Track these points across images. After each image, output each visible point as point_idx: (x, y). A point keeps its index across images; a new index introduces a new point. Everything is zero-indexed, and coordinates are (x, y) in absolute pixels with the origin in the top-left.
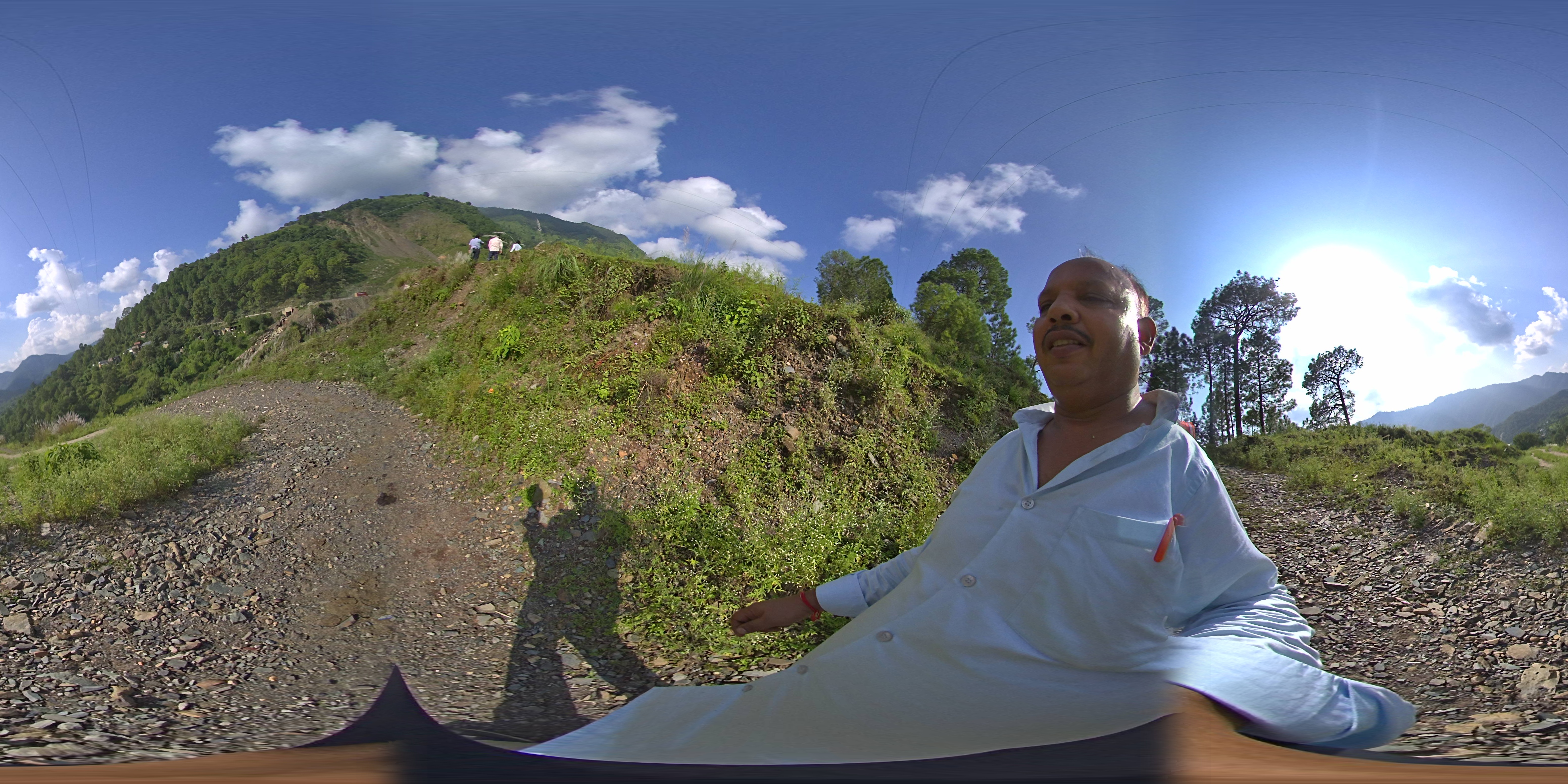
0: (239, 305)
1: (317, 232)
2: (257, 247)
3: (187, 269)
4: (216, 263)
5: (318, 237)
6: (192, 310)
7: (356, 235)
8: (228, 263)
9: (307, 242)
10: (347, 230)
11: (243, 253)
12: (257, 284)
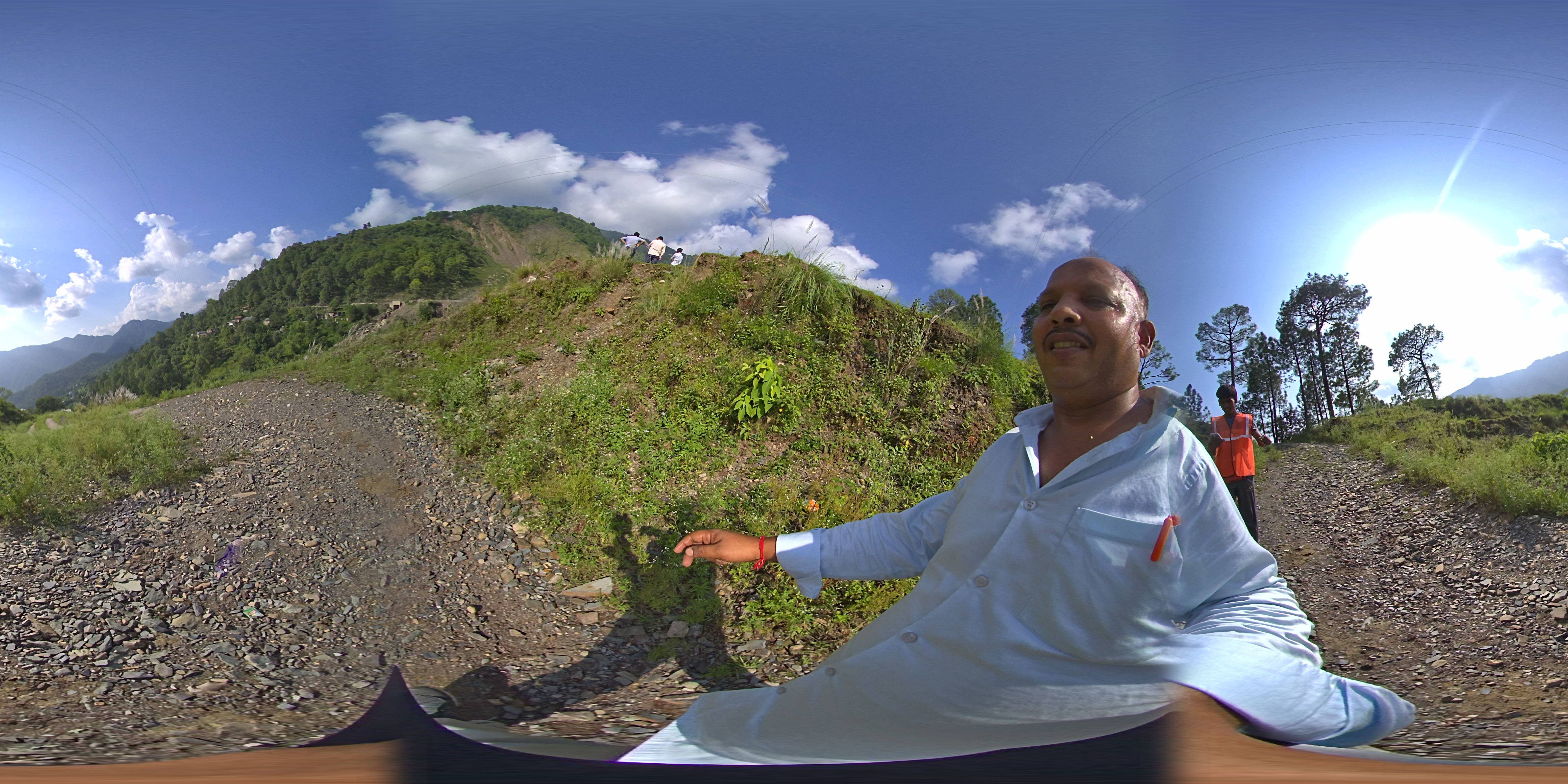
0: (347, 291)
1: (442, 230)
2: (377, 236)
3: (300, 249)
4: (332, 246)
5: (442, 236)
6: (299, 290)
7: (481, 240)
8: (344, 248)
9: (430, 240)
10: (473, 233)
11: (362, 240)
12: (368, 273)
